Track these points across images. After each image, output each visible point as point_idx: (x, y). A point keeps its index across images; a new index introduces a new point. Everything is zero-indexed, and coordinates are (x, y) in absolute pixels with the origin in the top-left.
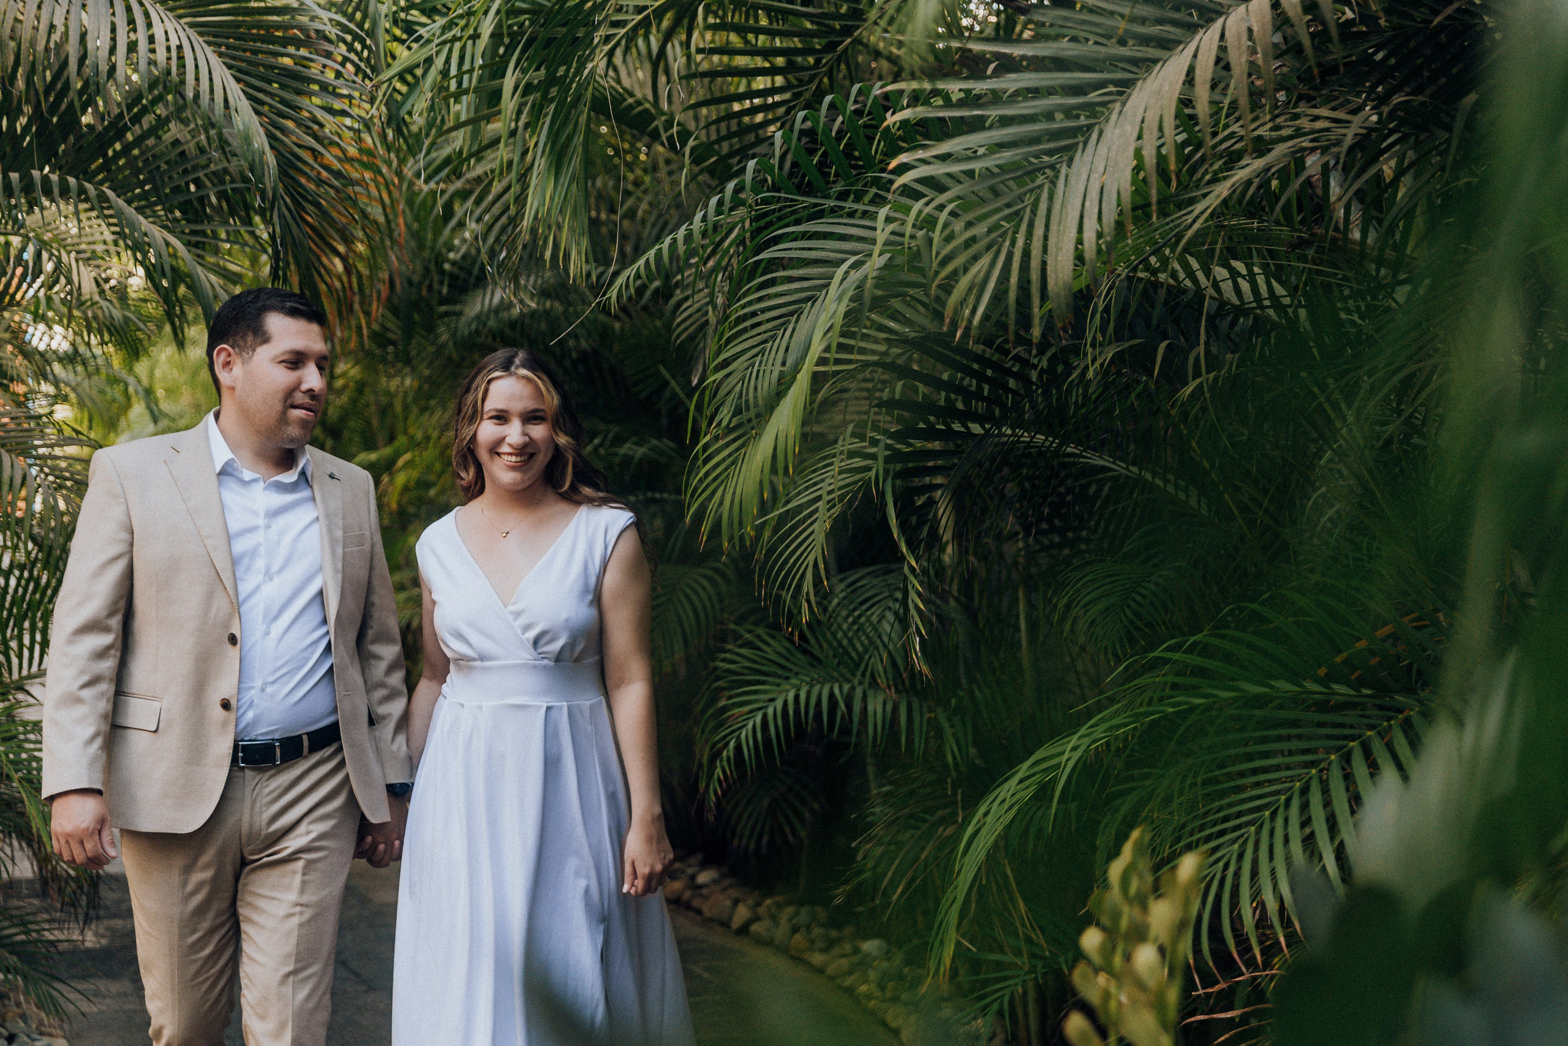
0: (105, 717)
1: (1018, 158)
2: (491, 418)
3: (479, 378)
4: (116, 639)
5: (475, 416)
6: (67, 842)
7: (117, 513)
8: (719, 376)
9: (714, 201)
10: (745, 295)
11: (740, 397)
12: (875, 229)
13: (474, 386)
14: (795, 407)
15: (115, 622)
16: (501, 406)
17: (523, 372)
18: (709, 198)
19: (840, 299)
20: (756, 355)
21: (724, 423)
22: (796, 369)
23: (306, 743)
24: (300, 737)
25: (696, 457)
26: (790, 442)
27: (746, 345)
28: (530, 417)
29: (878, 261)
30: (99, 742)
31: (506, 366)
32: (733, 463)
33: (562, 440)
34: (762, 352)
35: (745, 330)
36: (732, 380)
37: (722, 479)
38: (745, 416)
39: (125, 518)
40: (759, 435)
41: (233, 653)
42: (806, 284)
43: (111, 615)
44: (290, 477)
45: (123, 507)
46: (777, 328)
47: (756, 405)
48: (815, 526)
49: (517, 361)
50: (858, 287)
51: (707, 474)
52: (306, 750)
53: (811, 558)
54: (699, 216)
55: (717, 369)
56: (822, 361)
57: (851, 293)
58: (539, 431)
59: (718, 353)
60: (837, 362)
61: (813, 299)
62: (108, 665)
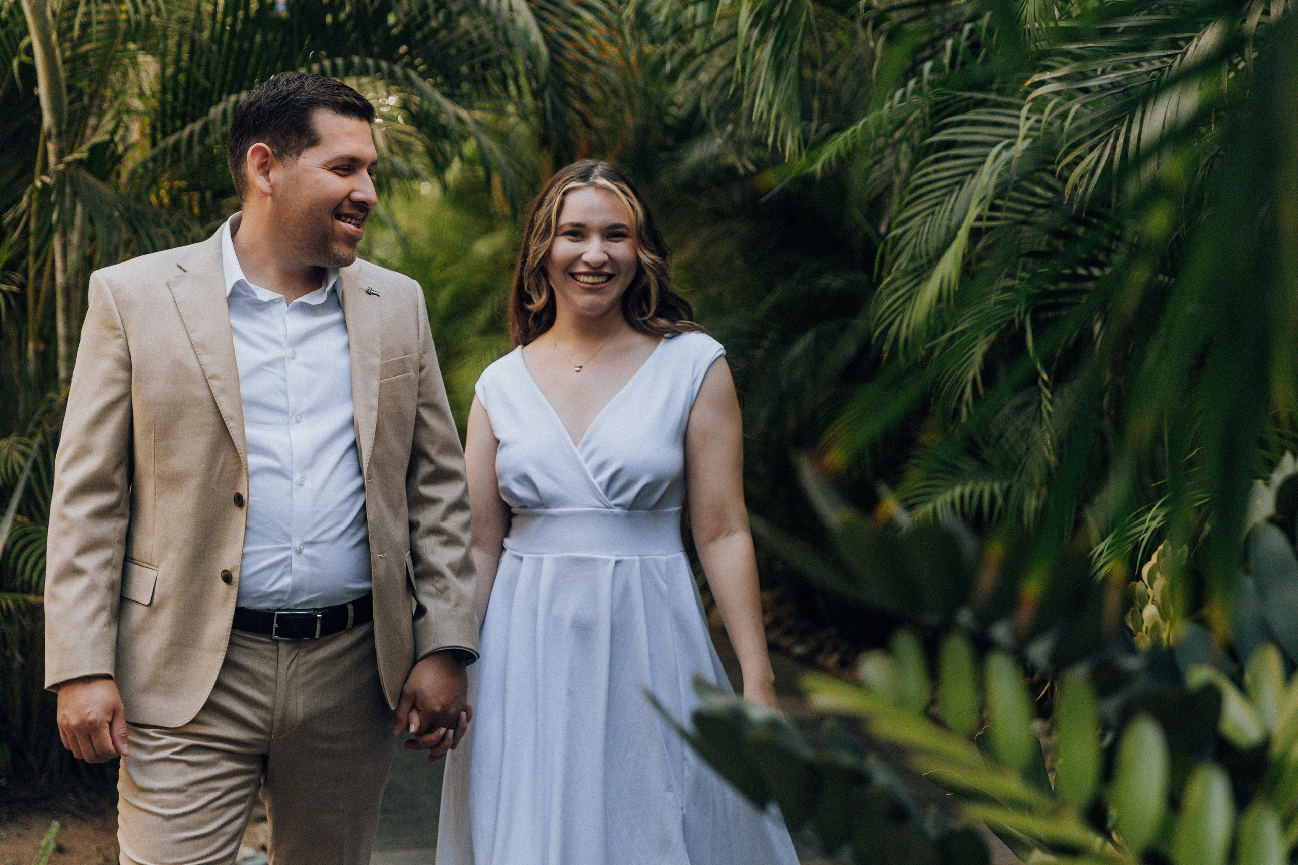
0: (111, 587)
1: (1120, 78)
2: (566, 233)
3: (554, 190)
4: (120, 498)
5: (550, 230)
6: (74, 737)
7: (114, 347)
8: (899, 231)
9: (899, 94)
10: (920, 169)
11: (915, 247)
12: (1018, 117)
13: (548, 197)
14: (956, 256)
15: (119, 478)
16: (576, 219)
17: (603, 182)
18: (895, 91)
19: (991, 174)
20: (928, 215)
21: (903, 267)
22: (958, 227)
23: (351, 614)
24: (344, 607)
25: (881, 293)
26: (953, 282)
27: (920, 208)
28: (612, 233)
29: (1021, 145)
30: (104, 617)
31: (585, 176)
32: (909, 298)
33: (647, 257)
34: (933, 213)
35: (922, 195)
36: (909, 235)
37: (899, 311)
38: (918, 263)
39: (123, 354)
40: (929, 277)
41: (239, 516)
42: (968, 161)
43: (116, 468)
44: (316, 298)
45: (121, 341)
46: (945, 195)
47: (928, 254)
48: (975, 349)
49: (596, 172)
50: (1006, 164)
51: (889, 307)
52: (350, 622)
53: (971, 375)
54: (887, 105)
55: (898, 226)
56: (979, 218)
57: (999, 170)
58: (621, 249)
59: (900, 212)
60: (990, 219)
61: (973, 173)
62: (113, 527)
